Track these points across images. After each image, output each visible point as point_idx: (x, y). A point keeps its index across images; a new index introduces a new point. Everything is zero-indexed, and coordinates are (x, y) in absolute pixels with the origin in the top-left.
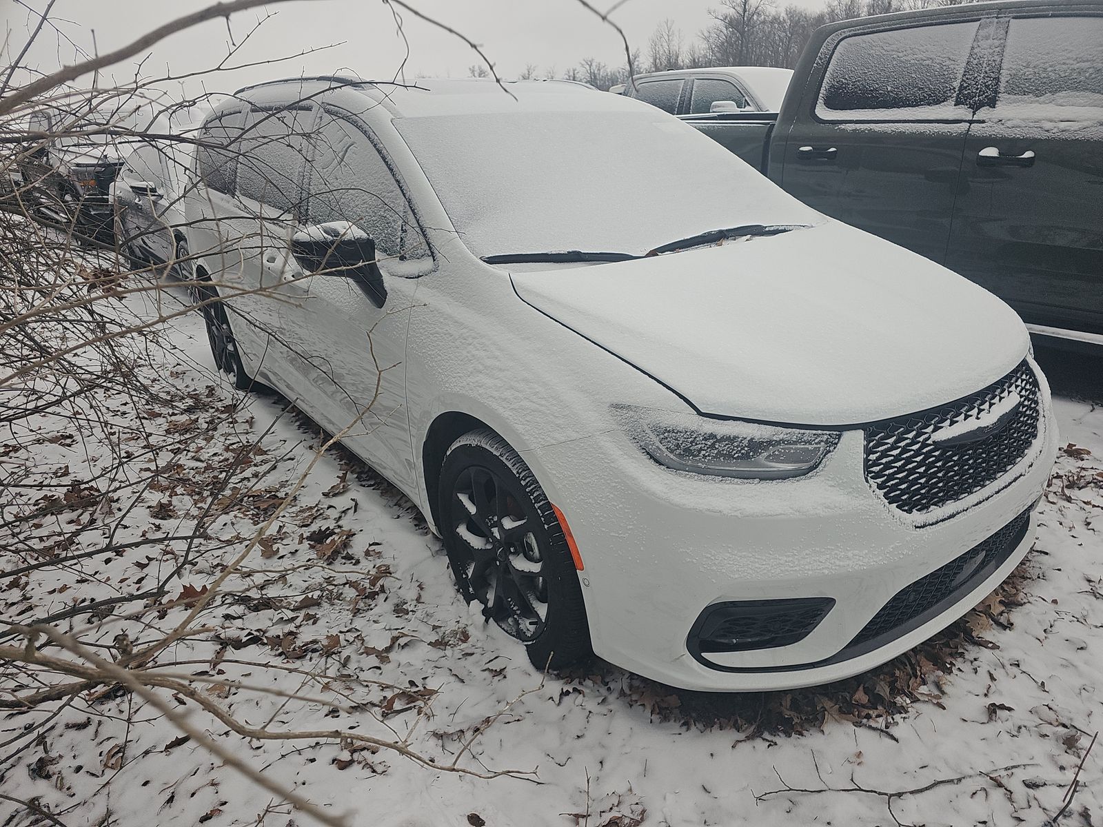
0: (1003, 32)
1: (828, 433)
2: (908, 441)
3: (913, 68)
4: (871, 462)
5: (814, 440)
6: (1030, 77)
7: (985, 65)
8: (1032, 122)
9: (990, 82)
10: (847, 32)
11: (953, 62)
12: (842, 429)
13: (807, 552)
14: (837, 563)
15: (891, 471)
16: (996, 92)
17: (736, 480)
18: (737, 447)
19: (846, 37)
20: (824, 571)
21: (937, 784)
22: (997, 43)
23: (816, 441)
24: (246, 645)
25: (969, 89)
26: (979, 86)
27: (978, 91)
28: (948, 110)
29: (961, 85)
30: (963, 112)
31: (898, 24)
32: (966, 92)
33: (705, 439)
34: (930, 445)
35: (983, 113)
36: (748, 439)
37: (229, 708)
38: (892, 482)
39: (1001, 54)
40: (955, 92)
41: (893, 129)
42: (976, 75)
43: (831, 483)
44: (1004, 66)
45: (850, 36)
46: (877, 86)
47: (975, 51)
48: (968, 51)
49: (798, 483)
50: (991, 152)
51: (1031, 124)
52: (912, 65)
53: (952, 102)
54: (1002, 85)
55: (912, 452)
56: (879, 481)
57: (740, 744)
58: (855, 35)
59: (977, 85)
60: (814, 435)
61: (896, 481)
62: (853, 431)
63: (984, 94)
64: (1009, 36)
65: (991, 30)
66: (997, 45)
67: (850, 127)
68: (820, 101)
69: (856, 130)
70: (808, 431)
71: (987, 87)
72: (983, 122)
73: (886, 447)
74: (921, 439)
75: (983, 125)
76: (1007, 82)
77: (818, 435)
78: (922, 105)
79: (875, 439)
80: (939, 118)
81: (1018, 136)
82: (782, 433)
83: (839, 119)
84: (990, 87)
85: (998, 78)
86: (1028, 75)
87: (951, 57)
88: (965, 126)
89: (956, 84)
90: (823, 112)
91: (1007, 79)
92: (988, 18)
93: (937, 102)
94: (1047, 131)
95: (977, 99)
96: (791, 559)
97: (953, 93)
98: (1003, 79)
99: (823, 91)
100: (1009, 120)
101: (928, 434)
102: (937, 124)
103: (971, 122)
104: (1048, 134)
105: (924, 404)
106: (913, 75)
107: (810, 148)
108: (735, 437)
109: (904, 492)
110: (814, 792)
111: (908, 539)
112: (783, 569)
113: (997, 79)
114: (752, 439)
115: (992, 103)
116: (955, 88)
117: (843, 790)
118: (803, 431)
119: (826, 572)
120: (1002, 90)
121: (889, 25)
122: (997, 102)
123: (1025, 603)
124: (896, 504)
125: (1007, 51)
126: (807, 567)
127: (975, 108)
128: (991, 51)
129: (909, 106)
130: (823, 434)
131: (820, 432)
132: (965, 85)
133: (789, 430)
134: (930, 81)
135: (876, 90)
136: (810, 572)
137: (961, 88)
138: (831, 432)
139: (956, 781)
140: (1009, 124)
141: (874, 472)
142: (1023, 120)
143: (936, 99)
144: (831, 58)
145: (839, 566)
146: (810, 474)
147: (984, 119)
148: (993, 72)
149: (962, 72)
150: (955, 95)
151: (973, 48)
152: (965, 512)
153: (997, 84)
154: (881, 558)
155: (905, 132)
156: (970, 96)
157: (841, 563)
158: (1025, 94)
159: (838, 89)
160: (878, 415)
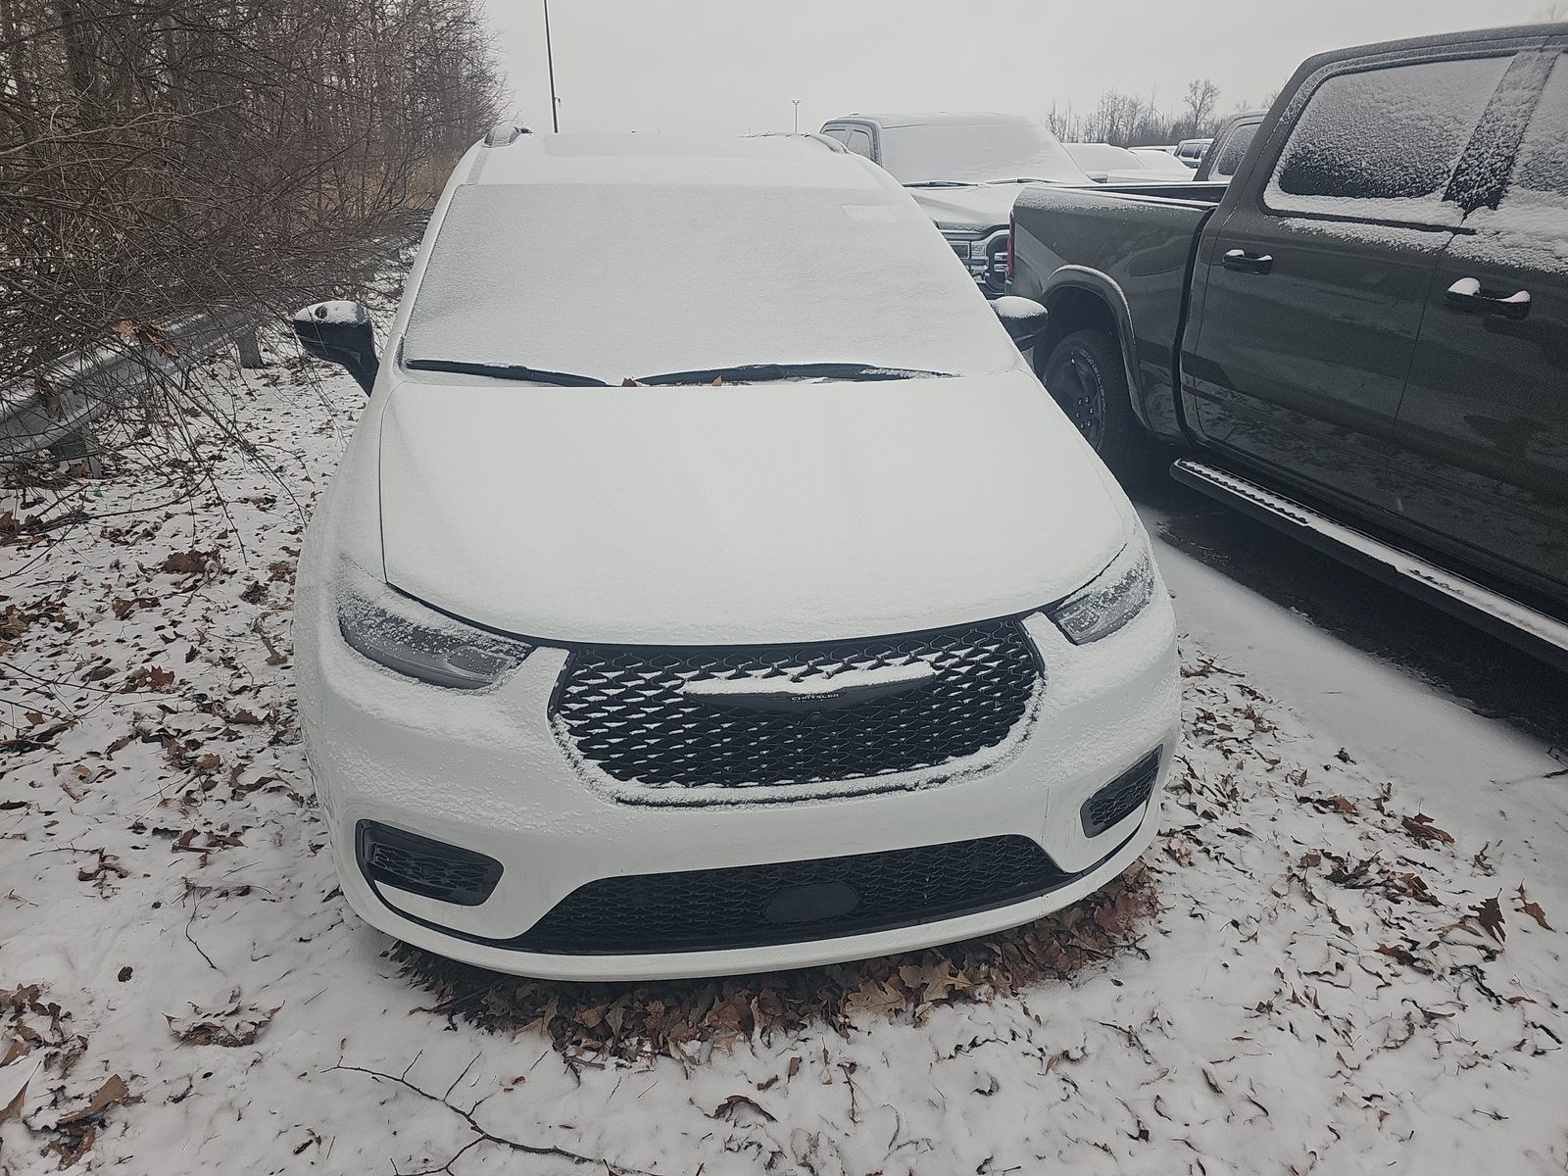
0: (1541, 76)
1: (512, 641)
2: (642, 682)
3: (1403, 132)
4: (568, 696)
5: (490, 647)
6: (1560, 159)
7: (1499, 134)
8: (1541, 240)
9: (1499, 164)
10: (1335, 68)
11: (1458, 125)
12: (536, 643)
13: (444, 785)
14: (479, 811)
15: (599, 715)
16: (1504, 183)
17: (395, 673)
18: (402, 632)
19: (1332, 76)
20: (458, 816)
21: (556, 1151)
22: (1527, 94)
23: (493, 649)
24: (153, 739)
25: (1467, 174)
26: (1482, 170)
27: (1479, 179)
28: (1431, 208)
29: (1459, 166)
30: (1449, 213)
31: (1402, 57)
32: (1462, 179)
33: (376, 615)
34: (678, 696)
35: (1479, 218)
36: (414, 625)
37: (85, 794)
38: (597, 731)
39: (1528, 116)
40: (1449, 176)
41: (1349, 232)
42: (1482, 151)
43: (503, 708)
44: (1528, 137)
45: (1337, 75)
46: (1350, 159)
47: (1492, 108)
48: (1483, 108)
49: (464, 697)
50: (1466, 287)
51: (1539, 243)
52: (1404, 126)
53: (1440, 193)
54: (1517, 170)
55: (643, 699)
56: (576, 723)
57: (421, 1012)
58: (1344, 73)
59: (1480, 168)
60: (494, 640)
61: (604, 730)
62: (551, 649)
63: (1486, 184)
64: (1549, 85)
65: (1525, 72)
66: (1526, 98)
67: (1296, 223)
68: (1275, 178)
69: (1303, 229)
70: (485, 634)
71: (1493, 171)
72: (1473, 232)
73: (601, 681)
74: (667, 685)
75: (1470, 238)
76: (1526, 165)
77: (498, 642)
78: (1400, 195)
79: (588, 668)
80: (1414, 221)
81: (1513, 263)
82: (452, 629)
83: (1289, 209)
84: (1498, 172)
85: (1513, 157)
86: (1559, 155)
87: (1460, 116)
88: (1446, 235)
89: (1453, 164)
90: (1275, 198)
91: (1526, 160)
92: (1528, 50)
93: (1422, 192)
94: (1559, 258)
95: (1474, 192)
96: (423, 788)
97: (1445, 180)
98: (1520, 160)
99: (1281, 162)
100: (1510, 233)
101: (680, 681)
102: (1408, 230)
103: (1456, 231)
104: (1557, 264)
105: (677, 638)
106: (1400, 145)
107: (1241, 252)
108: (403, 621)
109: (613, 748)
110: (426, 1095)
111: (597, 811)
112: (410, 797)
113: (1511, 160)
114: (419, 627)
115: (1493, 201)
116: (1449, 171)
117: (452, 1108)
118: (479, 632)
119: (461, 817)
120: (1515, 178)
121: (1391, 58)
122: (1502, 200)
123: (980, 1001)
124: (600, 762)
125: (1539, 112)
126: (438, 804)
127: (1469, 207)
128: (1514, 109)
129: (1384, 195)
130: (505, 643)
131: (502, 638)
132: (1464, 166)
133: (466, 627)
134: (1419, 155)
135: (1346, 165)
136: (441, 812)
137: (1459, 171)
138: (518, 643)
139: (576, 1159)
140: (1507, 240)
141: (570, 710)
142: (1530, 235)
143: (1419, 189)
144: (1303, 108)
145: (480, 815)
146: (480, 690)
147: (1475, 228)
148: (1507, 147)
149: (1466, 143)
150: (1447, 182)
151: (1491, 103)
152: (730, 806)
153: (1509, 166)
154: (544, 823)
155: (1362, 240)
156: (1465, 187)
157: (484, 813)
158: (1546, 190)
159: (1302, 159)
160: (589, 635)
